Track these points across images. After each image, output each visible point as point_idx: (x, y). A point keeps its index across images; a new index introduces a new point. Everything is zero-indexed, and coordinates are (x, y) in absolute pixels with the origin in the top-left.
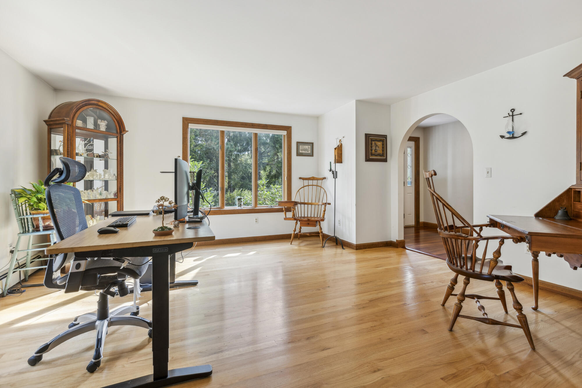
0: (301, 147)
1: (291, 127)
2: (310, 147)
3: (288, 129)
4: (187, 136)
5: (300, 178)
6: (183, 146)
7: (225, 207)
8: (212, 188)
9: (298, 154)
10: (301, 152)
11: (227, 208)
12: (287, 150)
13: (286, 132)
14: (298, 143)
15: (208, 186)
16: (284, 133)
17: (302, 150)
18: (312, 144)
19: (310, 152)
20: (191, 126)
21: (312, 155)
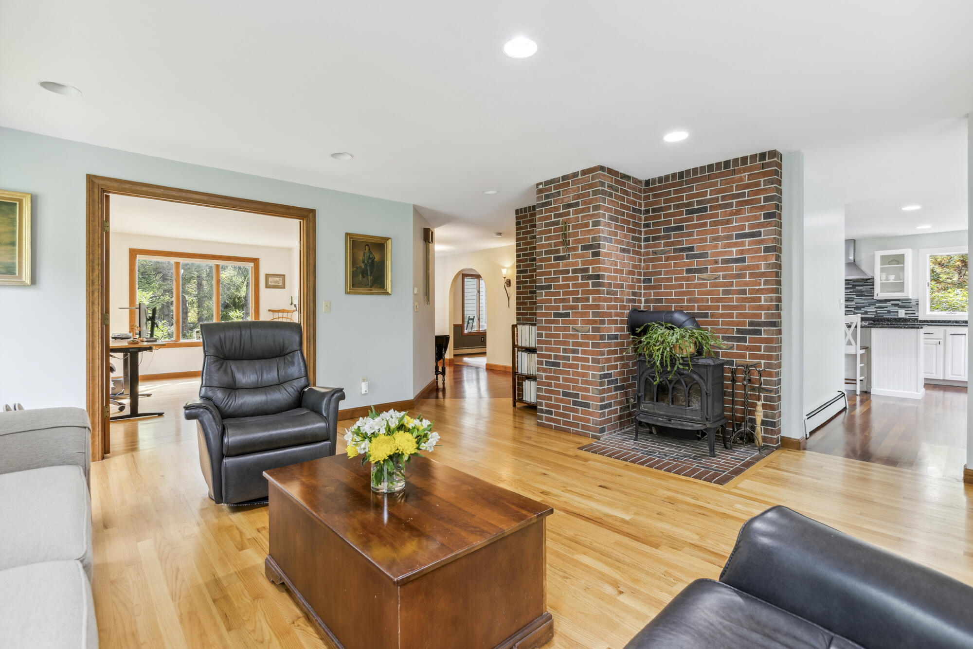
0: (270, 279)
1: (259, 259)
2: (281, 279)
3: (256, 261)
4: (135, 267)
5: (269, 310)
6: (130, 278)
7: (181, 340)
8: (165, 321)
9: (267, 286)
10: (270, 284)
11: (182, 341)
12: (255, 282)
13: (253, 263)
14: (267, 276)
15: (161, 319)
16: (252, 264)
17: (271, 282)
18: (284, 276)
19: (281, 284)
20: (140, 258)
21: (284, 288)
